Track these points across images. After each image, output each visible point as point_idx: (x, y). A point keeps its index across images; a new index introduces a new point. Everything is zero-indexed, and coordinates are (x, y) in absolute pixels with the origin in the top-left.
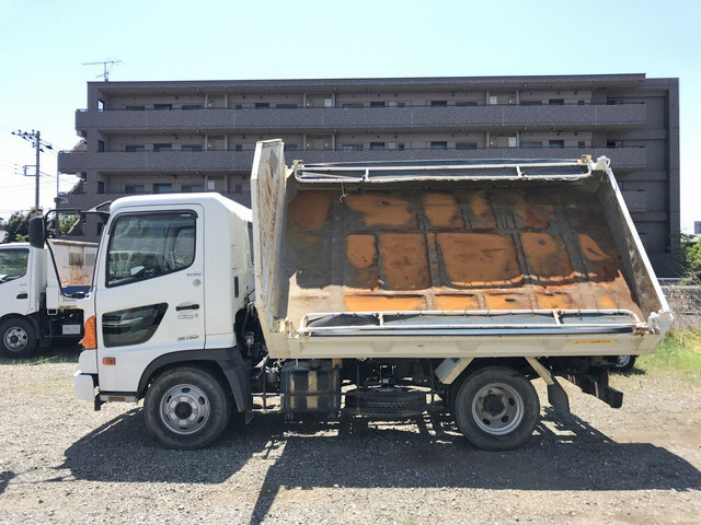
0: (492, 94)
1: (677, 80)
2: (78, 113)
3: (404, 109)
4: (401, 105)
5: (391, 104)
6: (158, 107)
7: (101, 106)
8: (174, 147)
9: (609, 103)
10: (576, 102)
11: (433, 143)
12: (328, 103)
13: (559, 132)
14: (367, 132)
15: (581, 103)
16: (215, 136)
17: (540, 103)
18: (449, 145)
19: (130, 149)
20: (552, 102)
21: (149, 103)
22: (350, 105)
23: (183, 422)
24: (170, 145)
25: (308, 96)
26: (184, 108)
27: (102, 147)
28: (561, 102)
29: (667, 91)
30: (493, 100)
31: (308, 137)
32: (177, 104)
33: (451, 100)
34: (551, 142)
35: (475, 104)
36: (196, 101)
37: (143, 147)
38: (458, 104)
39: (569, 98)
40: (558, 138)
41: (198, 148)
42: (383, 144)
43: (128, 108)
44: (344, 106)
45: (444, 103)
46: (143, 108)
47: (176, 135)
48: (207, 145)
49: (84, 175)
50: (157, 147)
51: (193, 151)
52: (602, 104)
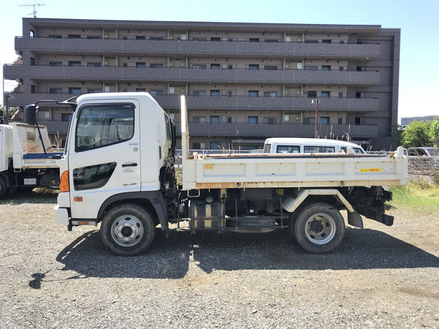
0: (288, 35)
1: (399, 30)
2: (17, 39)
3: (233, 43)
4: (231, 40)
5: (224, 39)
6: (71, 36)
7: (32, 34)
8: (82, 64)
9: (358, 43)
10: (339, 41)
11: (250, 65)
12: (184, 37)
13: (328, 60)
14: (209, 57)
15: (342, 42)
16: (110, 57)
17: (317, 42)
18: (260, 67)
19: (52, 64)
20: (324, 41)
21: (65, 33)
22: (197, 39)
23: (127, 239)
24: (80, 62)
25: (170, 32)
26: (89, 38)
27: (33, 62)
28: (329, 41)
29: (394, 37)
30: (288, 39)
31: (170, 59)
32: (84, 35)
33: (262, 38)
34: (323, 66)
35: (277, 41)
36: (96, 33)
37: (61, 63)
38: (266, 41)
39: (335, 39)
40: (327, 64)
41: (98, 65)
42: (219, 65)
43: (50, 37)
44: (194, 39)
45: (257, 40)
46: (60, 37)
47: (83, 56)
48: (104, 63)
49: (21, 81)
50: (71, 63)
51: (95, 66)
52: (355, 43)
